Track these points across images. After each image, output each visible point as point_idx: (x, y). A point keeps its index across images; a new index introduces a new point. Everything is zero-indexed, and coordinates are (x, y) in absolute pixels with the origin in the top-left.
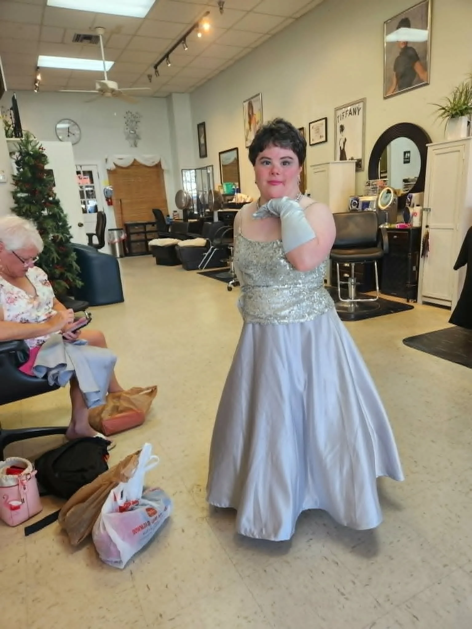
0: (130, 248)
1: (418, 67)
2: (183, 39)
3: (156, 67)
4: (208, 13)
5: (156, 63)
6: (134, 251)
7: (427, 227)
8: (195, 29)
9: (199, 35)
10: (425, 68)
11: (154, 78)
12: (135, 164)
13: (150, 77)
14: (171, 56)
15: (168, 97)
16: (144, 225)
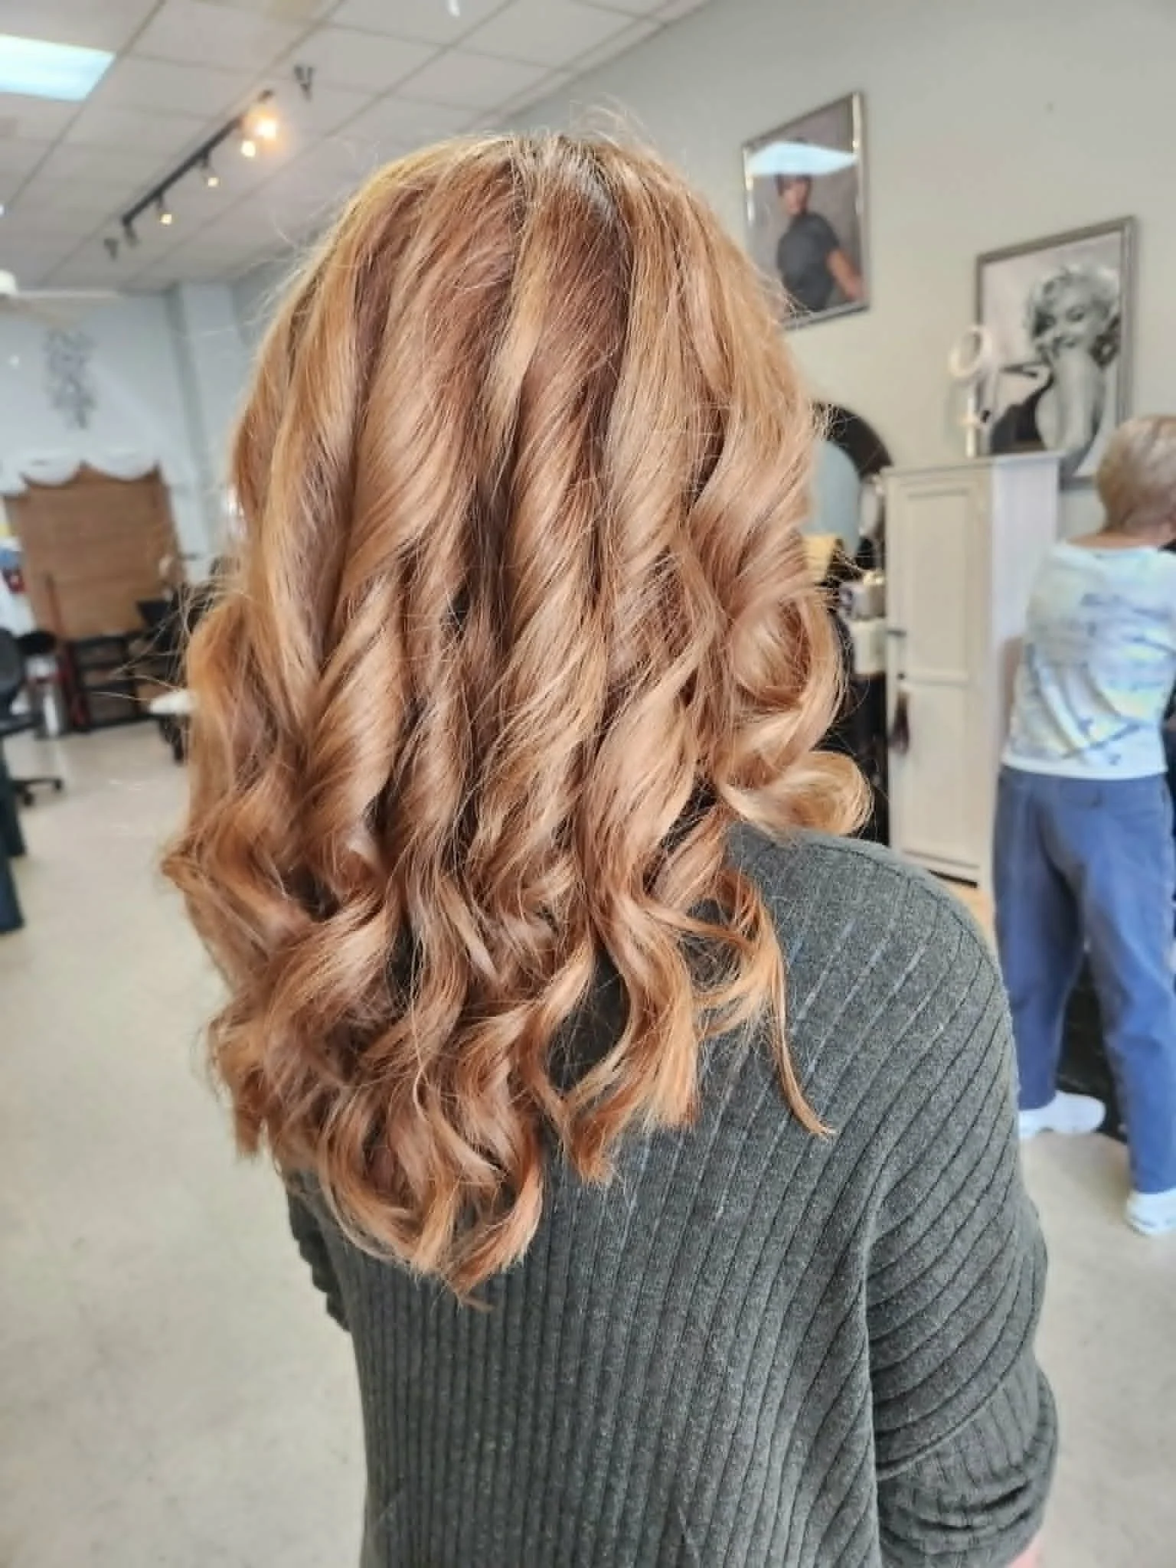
0: (84, 705)
1: (837, 264)
2: (201, 156)
3: (127, 220)
4: (267, 95)
5: (127, 210)
6: (98, 715)
7: (901, 676)
8: (235, 132)
9: (248, 149)
10: (856, 267)
11: (123, 248)
12: (85, 478)
13: (111, 245)
14: (169, 196)
15: (170, 292)
16: (122, 642)
